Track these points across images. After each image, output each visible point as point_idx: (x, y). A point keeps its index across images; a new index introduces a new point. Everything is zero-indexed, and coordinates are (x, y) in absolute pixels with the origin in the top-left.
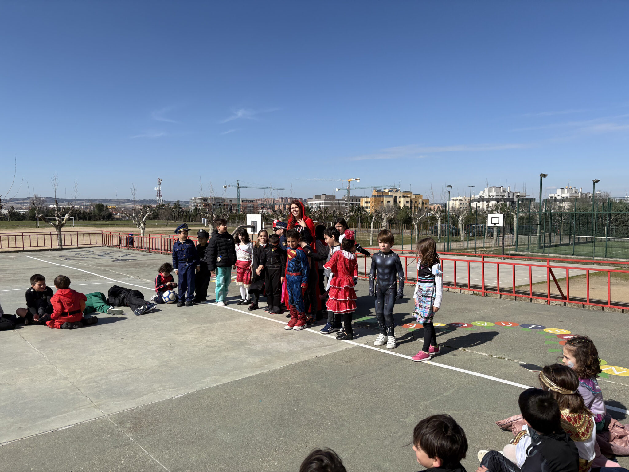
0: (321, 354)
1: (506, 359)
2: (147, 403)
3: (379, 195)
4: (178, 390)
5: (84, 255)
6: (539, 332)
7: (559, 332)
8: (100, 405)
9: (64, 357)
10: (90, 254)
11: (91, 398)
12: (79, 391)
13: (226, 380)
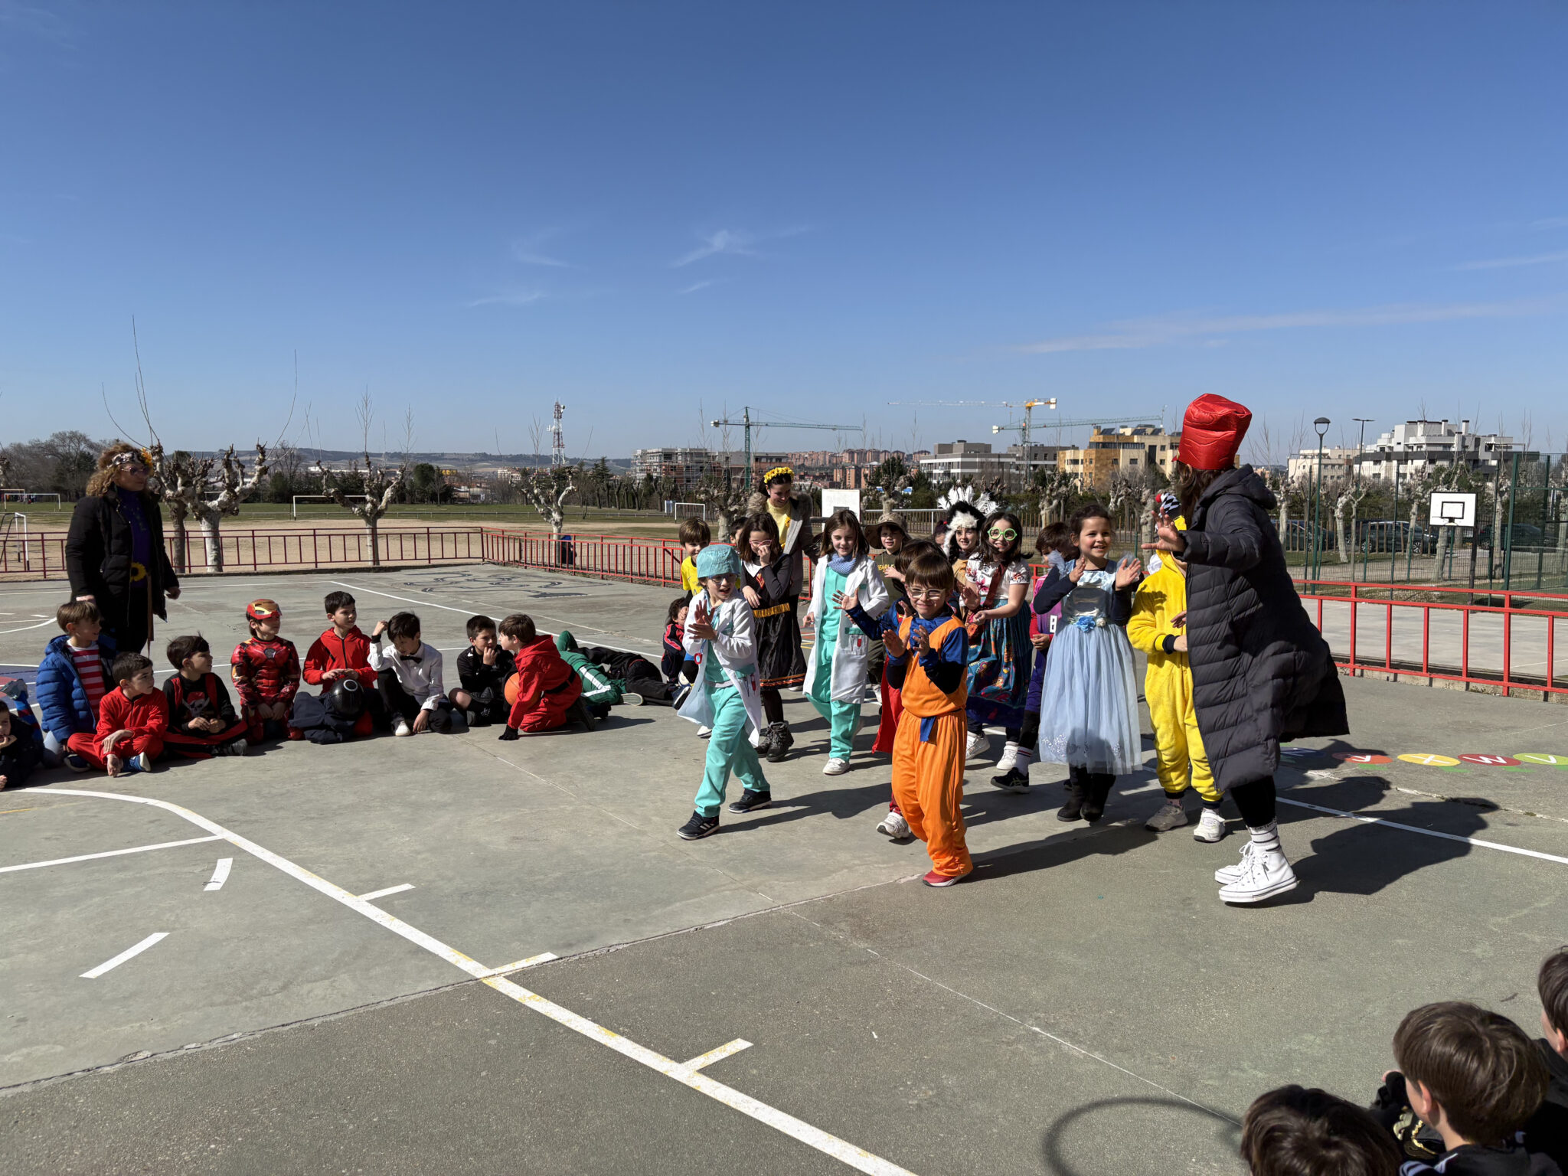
3: (1108, 444)
4: (896, 866)
8: (754, 886)
9: (603, 791)
10: (468, 580)
11: (725, 873)
12: (688, 858)
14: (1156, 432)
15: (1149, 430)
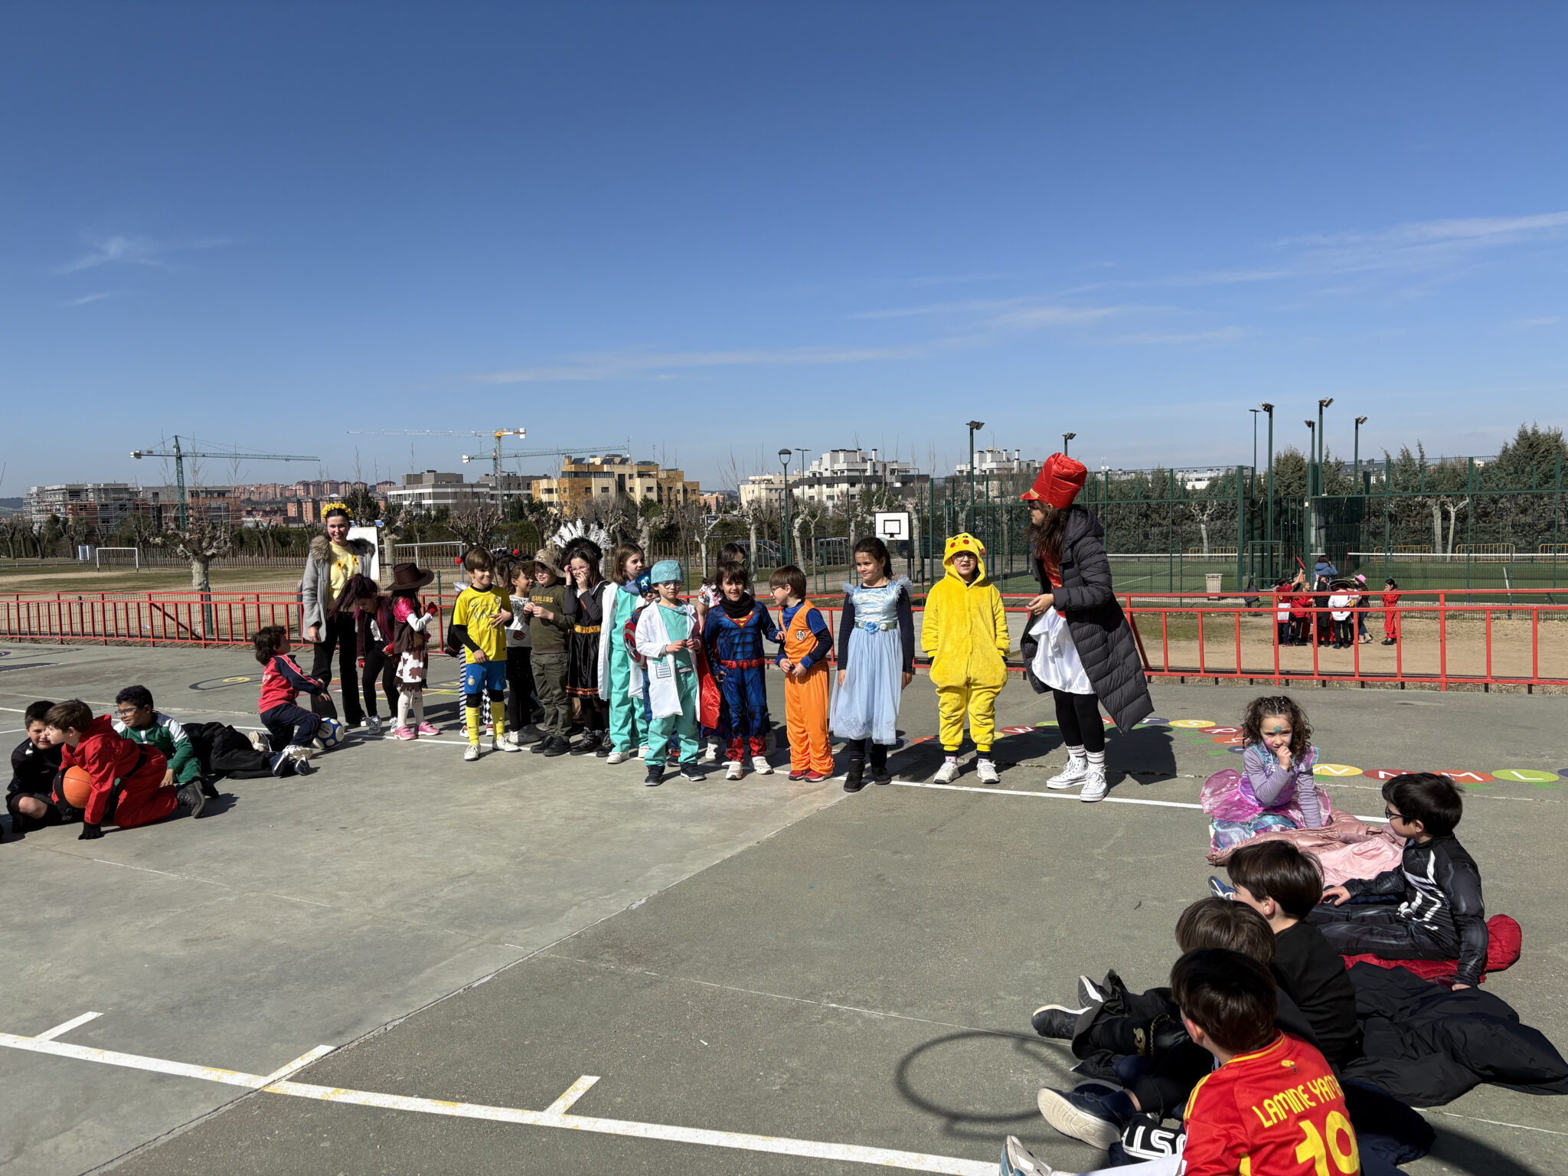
3: (581, 473)
4: (620, 894)
7: (1196, 724)
8: (496, 938)
9: (258, 876)
11: (457, 931)
14: (624, 461)
15: (617, 460)
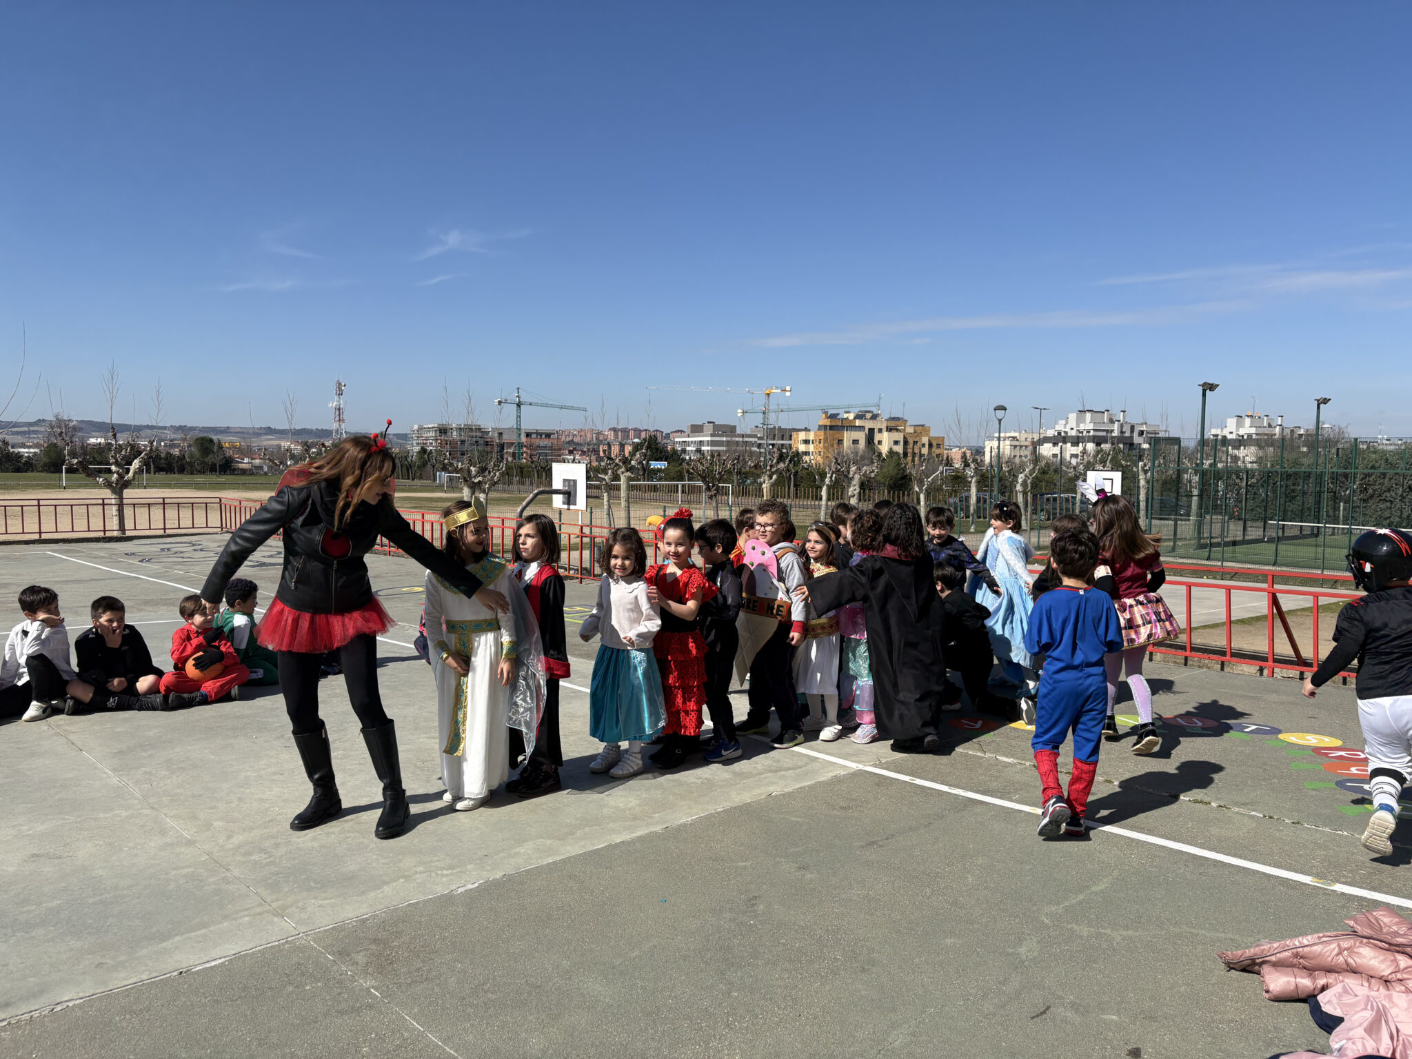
0: (779, 789)
1: (1214, 804)
2: (394, 903)
3: (835, 426)
4: (461, 872)
5: (181, 552)
6: (1269, 741)
7: (1316, 741)
8: (284, 908)
9: (178, 791)
10: (195, 550)
11: (259, 891)
12: (228, 874)
13: (569, 848)
14: (874, 417)
15: (869, 416)
